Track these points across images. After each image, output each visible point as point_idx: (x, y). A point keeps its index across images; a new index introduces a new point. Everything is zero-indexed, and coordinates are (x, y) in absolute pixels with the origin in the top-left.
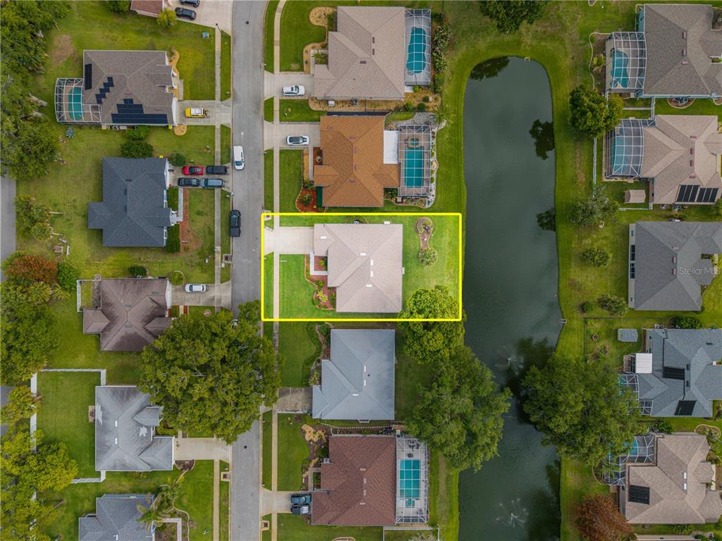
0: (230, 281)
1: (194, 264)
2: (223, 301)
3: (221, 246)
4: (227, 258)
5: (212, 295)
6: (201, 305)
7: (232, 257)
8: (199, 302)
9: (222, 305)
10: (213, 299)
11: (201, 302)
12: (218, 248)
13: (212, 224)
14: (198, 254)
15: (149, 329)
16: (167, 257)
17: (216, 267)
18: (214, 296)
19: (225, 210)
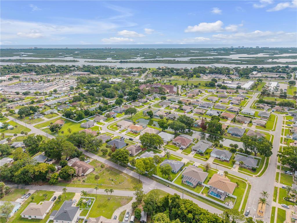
3: (133, 142)
7: (135, 141)
14: (131, 144)
19: (128, 140)
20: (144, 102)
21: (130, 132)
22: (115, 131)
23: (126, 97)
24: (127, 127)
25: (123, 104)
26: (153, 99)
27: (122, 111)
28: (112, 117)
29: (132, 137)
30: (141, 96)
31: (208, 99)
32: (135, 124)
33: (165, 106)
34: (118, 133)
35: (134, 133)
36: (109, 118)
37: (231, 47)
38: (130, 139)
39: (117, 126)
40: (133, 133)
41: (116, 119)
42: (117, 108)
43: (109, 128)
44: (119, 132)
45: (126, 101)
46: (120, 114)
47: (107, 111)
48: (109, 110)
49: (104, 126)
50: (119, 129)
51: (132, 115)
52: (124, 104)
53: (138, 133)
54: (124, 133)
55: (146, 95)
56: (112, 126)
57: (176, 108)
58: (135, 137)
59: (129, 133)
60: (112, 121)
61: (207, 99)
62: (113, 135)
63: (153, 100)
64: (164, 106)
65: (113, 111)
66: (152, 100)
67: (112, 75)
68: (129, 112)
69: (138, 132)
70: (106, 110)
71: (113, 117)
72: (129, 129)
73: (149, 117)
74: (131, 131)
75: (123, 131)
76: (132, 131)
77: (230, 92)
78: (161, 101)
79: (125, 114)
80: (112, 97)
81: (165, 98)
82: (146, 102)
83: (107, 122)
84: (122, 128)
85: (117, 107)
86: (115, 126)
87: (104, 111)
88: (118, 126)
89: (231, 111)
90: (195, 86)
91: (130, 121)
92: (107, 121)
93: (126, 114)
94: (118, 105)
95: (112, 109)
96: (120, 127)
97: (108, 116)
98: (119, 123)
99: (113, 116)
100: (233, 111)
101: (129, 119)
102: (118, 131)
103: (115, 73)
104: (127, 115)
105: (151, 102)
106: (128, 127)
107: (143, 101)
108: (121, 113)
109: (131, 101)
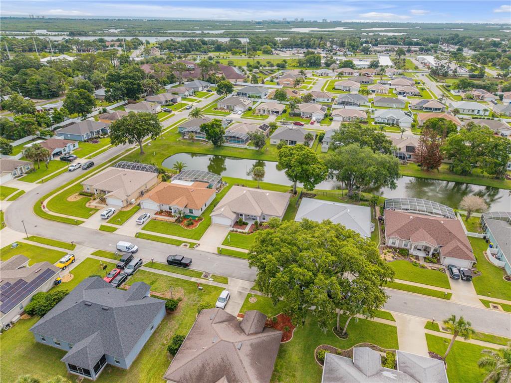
0: (229, 278)
1: (198, 299)
2: (245, 287)
3: (192, 277)
4: (206, 276)
5: (236, 292)
6: (242, 303)
7: (206, 272)
8: (239, 304)
9: (249, 288)
10: (240, 293)
11: (240, 302)
12: (193, 279)
13: (169, 278)
14: (190, 293)
15: (251, 332)
16: (177, 318)
17: (210, 284)
18: (238, 292)
19: (162, 267)
20: (167, 101)
21: (160, 217)
22: (77, 223)
23: (101, 92)
24: (137, 194)
25: (95, 113)
26: (190, 95)
27: (98, 132)
28: (58, 158)
29: (178, 243)
30: (152, 87)
31: (337, 88)
32: (169, 177)
33: (239, 110)
34: (95, 233)
35: (179, 221)
36: (42, 165)
37: (283, 19)
38: (176, 263)
39: (89, 195)
40: (173, 219)
41: (74, 163)
42: (72, 123)
43: (46, 210)
44: (103, 228)
45: (105, 103)
46: (90, 143)
47: (31, 137)
48: (43, 133)
49: (17, 203)
50: (96, 210)
51: (140, 142)
52: (100, 113)
53: (200, 219)
54: (130, 228)
55: (165, 85)
56: (60, 202)
57: (277, 112)
58: (192, 246)
59: (153, 225)
60: (60, 174)
61: (334, 89)
62: (72, 246)
63: (192, 97)
64: (236, 108)
65: (60, 135)
66: (189, 97)
67: (50, 52)
68: (129, 131)
69: (197, 213)
70: (29, 133)
71: (62, 159)
72: (150, 207)
73: (210, 144)
74: (161, 212)
75: (120, 217)
76: (169, 214)
77: (367, 74)
78: (219, 96)
79: (113, 143)
80: (53, 95)
81: (229, 89)
82: (174, 101)
83: (31, 181)
84: (115, 203)
85: (75, 120)
86: (74, 198)
87: (21, 137)
88: (92, 195)
89: (426, 108)
90: (278, 65)
91: (143, 169)
92: (32, 176)
93: (116, 139)
94: (76, 114)
95: (55, 129)
96: (103, 200)
97: (38, 158)
98: (94, 182)
99: (61, 153)
100: (430, 109)
101: (135, 161)
102: (94, 222)
103: (56, 47)
104: (121, 145)
105: (190, 103)
106: (142, 194)
107: (163, 100)
108: (93, 140)
109: (123, 103)
